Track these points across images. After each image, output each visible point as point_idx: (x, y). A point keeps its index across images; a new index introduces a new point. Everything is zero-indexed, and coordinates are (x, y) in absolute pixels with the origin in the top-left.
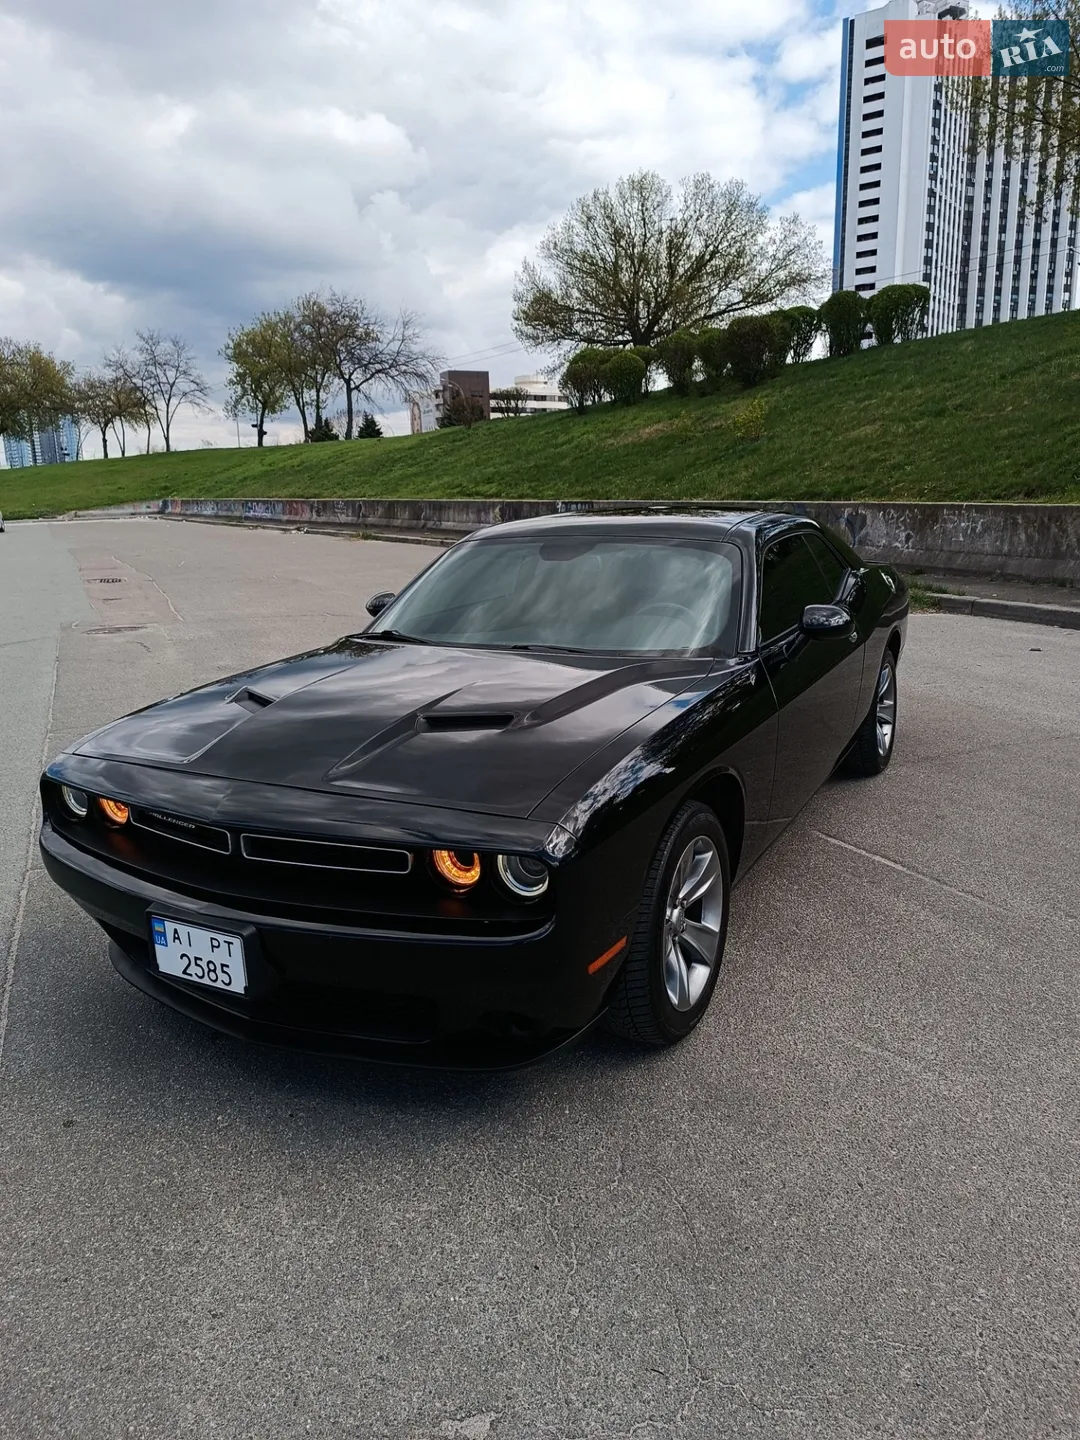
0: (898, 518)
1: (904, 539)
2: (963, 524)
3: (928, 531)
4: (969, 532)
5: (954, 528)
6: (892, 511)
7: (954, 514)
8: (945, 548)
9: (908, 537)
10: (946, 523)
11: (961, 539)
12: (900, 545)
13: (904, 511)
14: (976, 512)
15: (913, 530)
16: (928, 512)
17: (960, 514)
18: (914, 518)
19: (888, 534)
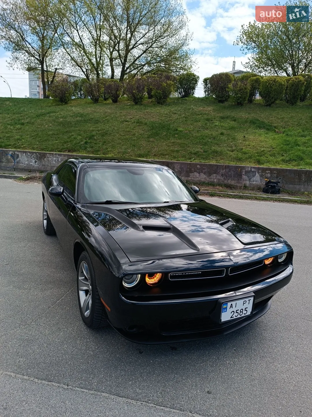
0: (31, 156)
1: (34, 162)
2: (54, 159)
3: (43, 160)
4: (57, 161)
5: (51, 159)
6: (29, 154)
7: (51, 156)
8: (49, 165)
9: (36, 162)
10: (48, 158)
11: (54, 163)
12: (33, 164)
13: (33, 154)
14: (58, 155)
15: (37, 159)
16: (42, 154)
17: (53, 155)
18: (37, 156)
19: (28, 160)
